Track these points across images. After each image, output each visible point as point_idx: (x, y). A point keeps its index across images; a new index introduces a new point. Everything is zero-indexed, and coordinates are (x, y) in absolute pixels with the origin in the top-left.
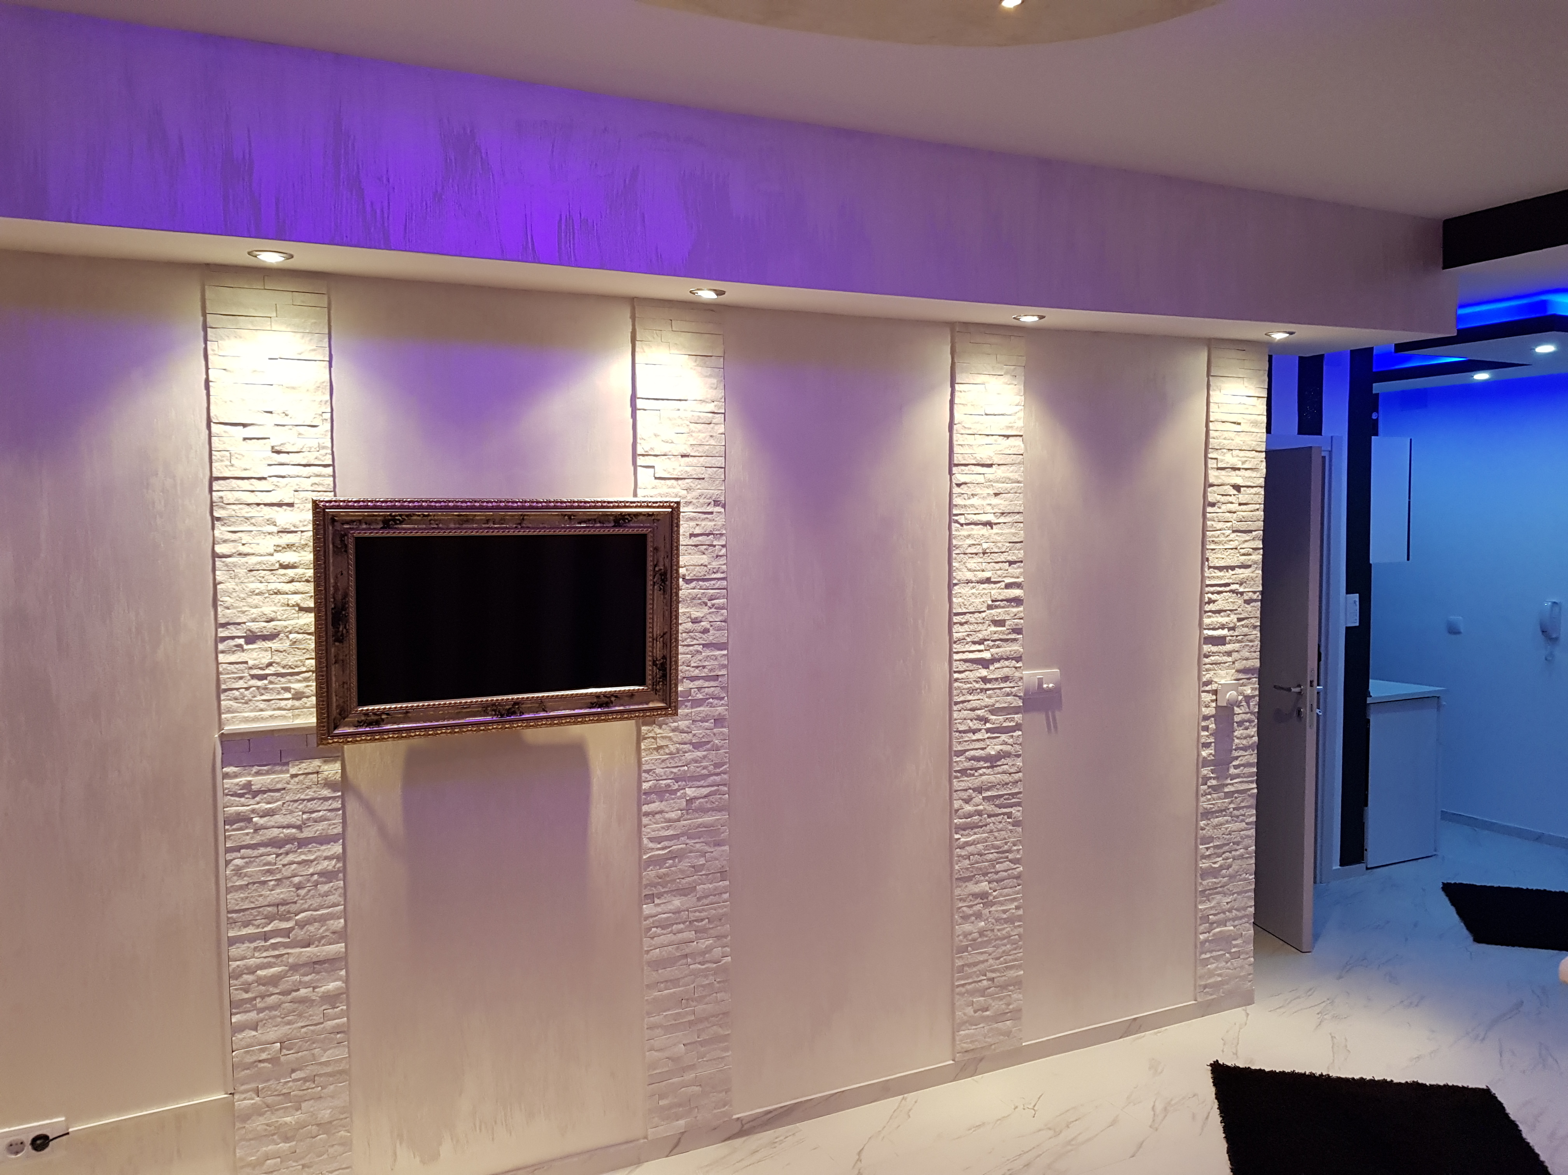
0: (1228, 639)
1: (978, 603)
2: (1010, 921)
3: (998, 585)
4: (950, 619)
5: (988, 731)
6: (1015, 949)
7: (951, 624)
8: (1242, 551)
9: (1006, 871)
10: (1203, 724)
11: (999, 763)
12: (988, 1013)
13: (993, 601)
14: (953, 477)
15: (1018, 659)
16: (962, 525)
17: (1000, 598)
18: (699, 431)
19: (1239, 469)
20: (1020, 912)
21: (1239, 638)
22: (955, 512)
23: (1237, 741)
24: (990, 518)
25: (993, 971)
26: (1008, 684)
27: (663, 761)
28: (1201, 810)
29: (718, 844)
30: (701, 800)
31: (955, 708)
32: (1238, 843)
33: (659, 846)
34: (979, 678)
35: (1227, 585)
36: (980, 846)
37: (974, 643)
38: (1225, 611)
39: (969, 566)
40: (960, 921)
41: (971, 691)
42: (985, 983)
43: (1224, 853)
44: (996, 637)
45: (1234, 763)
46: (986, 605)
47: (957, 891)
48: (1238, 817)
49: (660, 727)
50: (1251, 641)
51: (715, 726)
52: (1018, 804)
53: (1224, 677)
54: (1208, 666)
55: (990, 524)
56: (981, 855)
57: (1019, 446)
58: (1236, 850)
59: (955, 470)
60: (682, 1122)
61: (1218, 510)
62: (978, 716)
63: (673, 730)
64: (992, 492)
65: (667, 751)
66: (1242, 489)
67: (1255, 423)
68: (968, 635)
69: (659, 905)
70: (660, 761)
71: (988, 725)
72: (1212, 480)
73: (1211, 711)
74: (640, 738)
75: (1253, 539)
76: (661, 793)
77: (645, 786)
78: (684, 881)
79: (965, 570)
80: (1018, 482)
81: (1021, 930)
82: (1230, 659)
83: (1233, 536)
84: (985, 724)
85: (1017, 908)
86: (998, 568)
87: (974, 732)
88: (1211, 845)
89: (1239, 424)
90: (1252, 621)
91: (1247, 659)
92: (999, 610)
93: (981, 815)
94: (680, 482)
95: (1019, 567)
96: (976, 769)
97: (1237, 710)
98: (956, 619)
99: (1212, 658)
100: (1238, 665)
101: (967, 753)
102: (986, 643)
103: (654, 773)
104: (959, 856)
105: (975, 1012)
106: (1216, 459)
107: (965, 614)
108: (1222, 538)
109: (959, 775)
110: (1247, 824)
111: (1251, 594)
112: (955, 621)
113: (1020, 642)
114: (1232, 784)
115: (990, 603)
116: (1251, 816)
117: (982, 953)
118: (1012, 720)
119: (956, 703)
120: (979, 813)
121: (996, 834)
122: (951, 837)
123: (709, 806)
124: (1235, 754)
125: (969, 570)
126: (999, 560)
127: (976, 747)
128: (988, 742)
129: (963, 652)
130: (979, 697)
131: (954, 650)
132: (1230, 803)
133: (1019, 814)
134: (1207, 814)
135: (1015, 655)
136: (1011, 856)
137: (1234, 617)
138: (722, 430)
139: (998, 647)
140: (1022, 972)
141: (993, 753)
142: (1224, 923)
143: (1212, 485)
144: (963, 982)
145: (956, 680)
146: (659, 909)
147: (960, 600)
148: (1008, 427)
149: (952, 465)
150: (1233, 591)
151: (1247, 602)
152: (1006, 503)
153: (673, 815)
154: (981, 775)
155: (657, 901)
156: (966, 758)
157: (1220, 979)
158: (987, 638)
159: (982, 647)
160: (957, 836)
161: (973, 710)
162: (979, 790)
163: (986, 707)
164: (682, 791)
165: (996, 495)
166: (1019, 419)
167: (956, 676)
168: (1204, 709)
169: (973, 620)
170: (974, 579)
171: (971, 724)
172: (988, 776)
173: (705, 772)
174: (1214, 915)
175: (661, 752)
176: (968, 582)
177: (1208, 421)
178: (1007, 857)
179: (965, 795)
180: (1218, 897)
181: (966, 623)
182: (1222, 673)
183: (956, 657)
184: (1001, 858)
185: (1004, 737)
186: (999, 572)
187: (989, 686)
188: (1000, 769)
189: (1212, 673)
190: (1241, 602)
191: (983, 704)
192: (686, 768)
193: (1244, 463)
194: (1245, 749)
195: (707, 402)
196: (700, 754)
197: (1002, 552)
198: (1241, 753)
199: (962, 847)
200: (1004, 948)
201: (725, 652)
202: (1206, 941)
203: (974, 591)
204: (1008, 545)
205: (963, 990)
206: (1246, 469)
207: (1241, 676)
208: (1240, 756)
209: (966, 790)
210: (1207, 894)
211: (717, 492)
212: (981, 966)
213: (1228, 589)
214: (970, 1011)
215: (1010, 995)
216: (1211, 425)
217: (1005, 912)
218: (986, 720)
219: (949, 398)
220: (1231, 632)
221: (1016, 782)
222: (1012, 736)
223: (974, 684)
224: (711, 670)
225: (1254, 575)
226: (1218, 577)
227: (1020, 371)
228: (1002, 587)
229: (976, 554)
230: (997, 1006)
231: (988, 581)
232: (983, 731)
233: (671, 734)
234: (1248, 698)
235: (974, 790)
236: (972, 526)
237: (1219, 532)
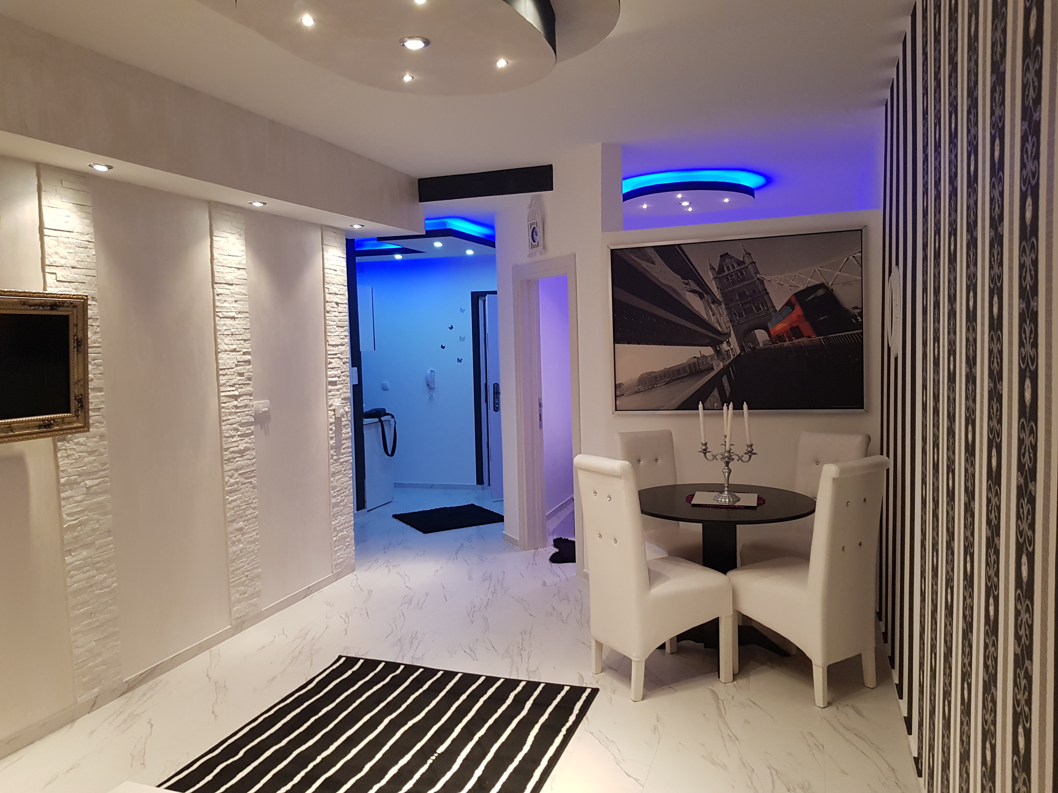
0: (338, 382)
1: (231, 363)
2: (253, 542)
3: (240, 353)
4: (217, 372)
5: (239, 436)
6: (256, 557)
7: (218, 375)
8: (341, 337)
9: (250, 514)
10: (330, 427)
11: (245, 454)
12: (246, 595)
13: (238, 362)
14: (215, 290)
15: (250, 395)
16: (221, 318)
17: (241, 360)
18: (81, 253)
19: (337, 294)
20: (258, 536)
21: (342, 382)
22: (217, 310)
23: (344, 435)
24: (233, 314)
25: (247, 571)
26: (247, 409)
27: (72, 464)
28: (331, 472)
29: (105, 514)
30: (95, 487)
31: (223, 424)
32: (346, 488)
33: (73, 518)
34: (234, 406)
35: (336, 354)
36: (238, 502)
37: (230, 386)
38: (336, 368)
39: (225, 341)
40: (231, 545)
41: (230, 414)
42: (244, 578)
43: (341, 494)
44: (240, 382)
45: (344, 447)
46: (234, 364)
47: (229, 529)
48: (345, 475)
49: (68, 442)
50: (347, 383)
51: (101, 441)
52: (254, 477)
53: (337, 402)
54: (330, 397)
55: (233, 318)
56: (239, 506)
57: (244, 275)
58: (346, 492)
59: (215, 286)
60: (96, 690)
61: (331, 315)
62: (234, 428)
63: (76, 444)
64: (234, 300)
65: (74, 458)
66: (339, 305)
67: (342, 271)
68: (227, 382)
69: (74, 556)
70: (70, 464)
71: (239, 433)
72: (328, 299)
73: (332, 420)
74: (56, 450)
75: (345, 331)
76: (71, 484)
77: (62, 481)
78: (88, 539)
79: (223, 344)
80: (246, 295)
81: (259, 546)
82: (339, 393)
83: (337, 329)
84: (237, 432)
85: (257, 534)
86: (239, 343)
87: (233, 437)
88: (336, 490)
89: (336, 271)
90: (347, 373)
91: (345, 393)
92: (241, 367)
93: (238, 484)
94: (72, 284)
95: (249, 343)
96: (235, 458)
97: (343, 419)
98: (221, 372)
99: (332, 393)
100: (342, 396)
101: (230, 449)
102: (236, 386)
103: (67, 472)
104: (229, 508)
105: (240, 595)
106: (328, 288)
107: (225, 369)
108: (333, 330)
109: (226, 462)
110: (349, 478)
111: (345, 359)
112: (221, 373)
113: (251, 385)
114: (343, 458)
115: (237, 363)
116: (350, 474)
117: (241, 562)
118: (250, 429)
119: (224, 421)
120: (237, 483)
121: (245, 494)
122: (224, 497)
123: (99, 491)
124: (343, 442)
125: (226, 344)
126: (239, 339)
127: (234, 445)
128: (239, 442)
129: (225, 391)
130: (234, 417)
131: (221, 390)
132: (343, 467)
133: (255, 482)
134: (334, 474)
135: (250, 393)
136: (252, 506)
137: (339, 371)
138: (94, 253)
139: (242, 388)
140: (260, 570)
141: (242, 448)
142: (342, 531)
143: (328, 302)
144: (233, 580)
145: (223, 407)
146: (75, 559)
147: (222, 361)
148: (239, 264)
149: (213, 283)
150: (338, 358)
151: (344, 363)
152: (240, 306)
153: (79, 498)
154: (237, 461)
155: (73, 554)
156: (230, 452)
157: (342, 560)
158: (236, 383)
159: (234, 389)
160: (227, 497)
161: (231, 424)
162: (236, 470)
163: (238, 422)
164: (83, 483)
165: (236, 301)
166: (244, 259)
167: (223, 405)
168: (330, 419)
169: (229, 373)
170: (228, 349)
171: (231, 432)
172: (240, 462)
173: (96, 469)
174: (339, 527)
175: (70, 458)
176: (226, 351)
177: (324, 268)
178: (251, 507)
179: (230, 473)
180: (339, 517)
181: (226, 374)
182: (336, 400)
183: (222, 394)
184: (248, 507)
185: (246, 439)
186: (240, 346)
187: (238, 410)
188: (245, 457)
189: (332, 400)
190: (342, 363)
191: (236, 421)
192: (85, 468)
193: (339, 291)
194: (347, 439)
195: (85, 235)
196: (92, 458)
197: (241, 334)
198: (345, 441)
199: (230, 503)
200: (252, 558)
201: (103, 393)
202: (336, 540)
203: (228, 356)
204: (243, 330)
205: (233, 584)
206: (340, 294)
207: (344, 402)
208: (344, 443)
209: (230, 471)
210: (335, 516)
211: (93, 292)
212: (242, 569)
213: (336, 356)
214: (238, 595)
215: (255, 584)
216: (326, 271)
217: (251, 537)
218: (237, 430)
219: (209, 244)
220: (339, 379)
221: (253, 464)
222: (250, 438)
223: (231, 409)
224: (96, 405)
225: (346, 349)
226: (333, 350)
227: (243, 232)
228: (242, 354)
229: (228, 335)
230: (250, 590)
231: (234, 350)
232: (237, 436)
233: (75, 447)
234: (347, 413)
235: (234, 470)
236: (226, 319)
237: (331, 327)
